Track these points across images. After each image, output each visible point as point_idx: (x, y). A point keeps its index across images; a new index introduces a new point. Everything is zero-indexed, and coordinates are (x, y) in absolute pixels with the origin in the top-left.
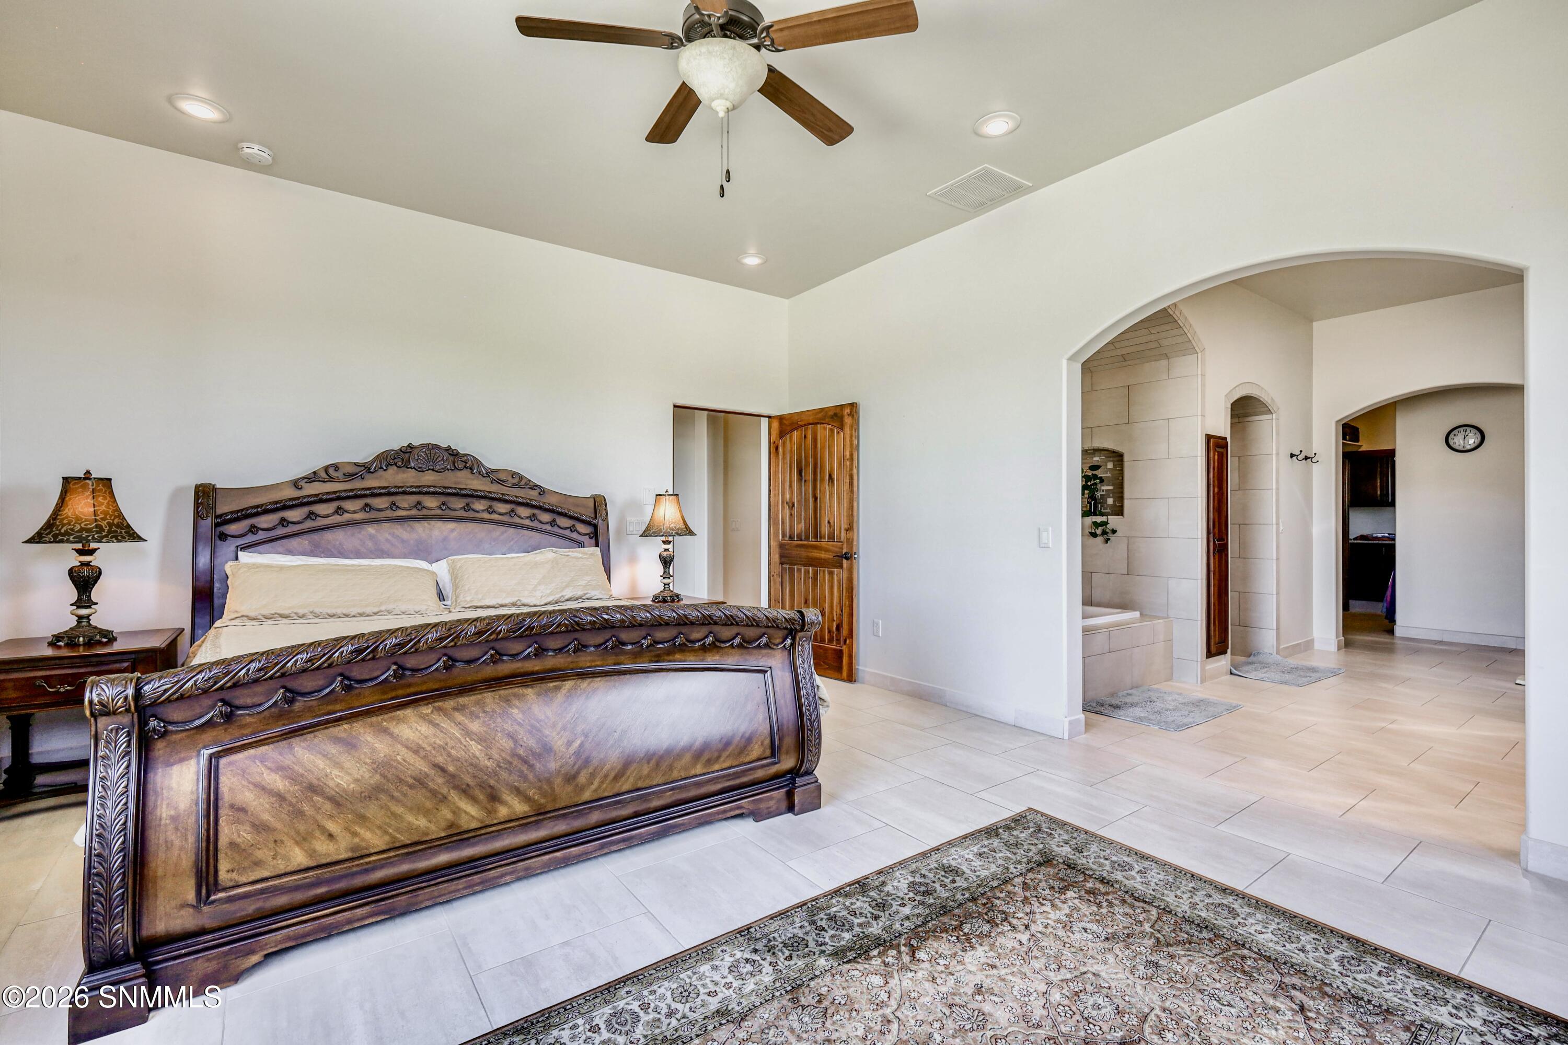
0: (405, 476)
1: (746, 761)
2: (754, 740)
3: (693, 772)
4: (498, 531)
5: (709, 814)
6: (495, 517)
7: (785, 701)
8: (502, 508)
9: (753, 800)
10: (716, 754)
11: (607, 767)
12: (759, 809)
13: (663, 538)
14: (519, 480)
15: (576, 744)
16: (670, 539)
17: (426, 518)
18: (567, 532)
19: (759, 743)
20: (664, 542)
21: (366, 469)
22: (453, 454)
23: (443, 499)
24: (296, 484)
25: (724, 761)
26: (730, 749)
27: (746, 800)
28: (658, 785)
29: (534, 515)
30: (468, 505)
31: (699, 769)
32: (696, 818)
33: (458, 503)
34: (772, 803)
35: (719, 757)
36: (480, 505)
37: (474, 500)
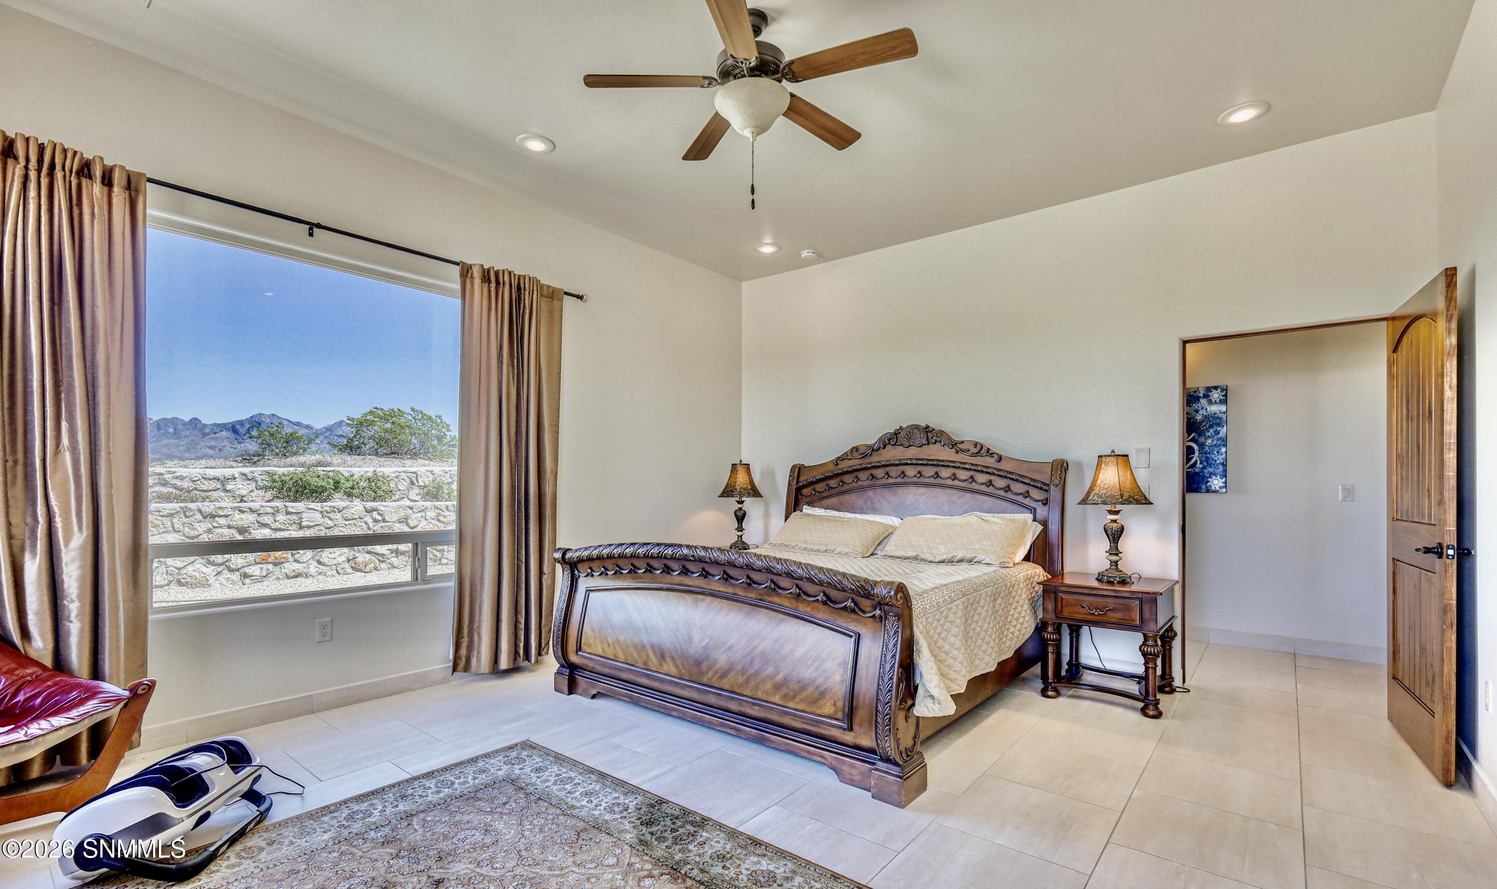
0: (895, 451)
1: (818, 712)
2: (828, 696)
3: (772, 700)
4: (956, 495)
5: (797, 747)
6: (956, 483)
7: (867, 674)
8: (963, 475)
9: (835, 758)
10: (792, 693)
11: (718, 666)
12: (842, 770)
13: (1109, 507)
14: (981, 449)
15: (705, 642)
16: (1119, 507)
17: (906, 484)
18: (1020, 499)
19: (832, 702)
20: (1111, 512)
21: (873, 450)
22: (927, 430)
23: (920, 468)
24: (837, 462)
25: (798, 703)
26: (805, 694)
27: (829, 754)
28: (746, 696)
29: (990, 481)
30: (937, 473)
31: (777, 699)
32: (786, 744)
33: (929, 471)
34: (854, 772)
35: (794, 697)
36: (945, 473)
37: (942, 469)
